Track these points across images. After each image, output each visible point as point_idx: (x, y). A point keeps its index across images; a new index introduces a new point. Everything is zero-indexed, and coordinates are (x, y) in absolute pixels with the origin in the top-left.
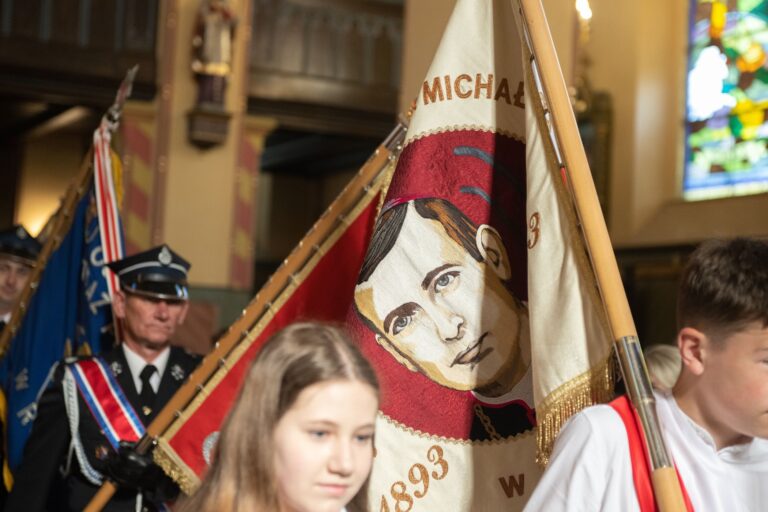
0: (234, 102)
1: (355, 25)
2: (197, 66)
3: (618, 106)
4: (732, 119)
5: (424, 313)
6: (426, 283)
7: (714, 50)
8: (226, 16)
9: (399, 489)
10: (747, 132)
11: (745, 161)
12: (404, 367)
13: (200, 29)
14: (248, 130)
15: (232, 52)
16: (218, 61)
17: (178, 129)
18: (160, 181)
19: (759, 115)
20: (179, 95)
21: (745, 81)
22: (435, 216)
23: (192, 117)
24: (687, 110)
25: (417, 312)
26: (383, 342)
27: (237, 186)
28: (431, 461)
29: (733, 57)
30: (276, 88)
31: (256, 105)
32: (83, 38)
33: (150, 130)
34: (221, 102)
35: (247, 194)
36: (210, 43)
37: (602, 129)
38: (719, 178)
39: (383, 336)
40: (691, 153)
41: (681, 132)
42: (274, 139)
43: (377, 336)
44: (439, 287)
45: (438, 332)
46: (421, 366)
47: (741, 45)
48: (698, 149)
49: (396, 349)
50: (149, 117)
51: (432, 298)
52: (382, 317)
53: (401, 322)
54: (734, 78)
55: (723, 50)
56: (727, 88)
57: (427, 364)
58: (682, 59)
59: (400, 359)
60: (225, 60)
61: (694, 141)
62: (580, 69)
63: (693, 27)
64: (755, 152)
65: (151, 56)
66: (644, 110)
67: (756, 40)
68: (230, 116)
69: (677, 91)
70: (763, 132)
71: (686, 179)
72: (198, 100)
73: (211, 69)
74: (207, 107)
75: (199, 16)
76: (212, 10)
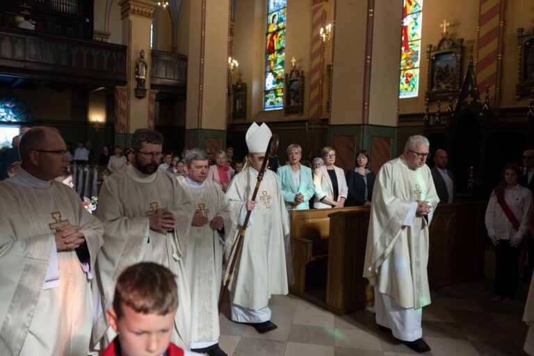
0: (147, 86)
2: (137, 77)
3: (248, 86)
4: (275, 90)
7: (271, 74)
8: (144, 63)
10: (278, 95)
11: (278, 102)
13: (137, 67)
14: (151, 93)
15: (146, 73)
16: (143, 75)
17: (132, 93)
18: (128, 107)
19: (280, 90)
20: (133, 84)
23: (136, 90)
24: (265, 88)
27: (149, 107)
29: (275, 75)
30: (158, 82)
31: (153, 86)
32: (106, 69)
33: (125, 93)
34: (144, 86)
35: (152, 110)
36: (140, 70)
38: (272, 106)
40: (266, 101)
41: (264, 94)
42: (157, 95)
47: (277, 72)
48: (268, 98)
50: (125, 90)
54: (275, 80)
56: (274, 83)
58: (264, 75)
60: (145, 75)
61: (267, 96)
62: (238, 76)
63: (266, 67)
64: (280, 99)
65: (125, 74)
66: (255, 87)
67: (280, 71)
68: (146, 90)
69: (263, 83)
70: (282, 94)
71: (265, 106)
72: (138, 86)
73: (141, 77)
74: (140, 87)
75: (137, 63)
76: (140, 61)
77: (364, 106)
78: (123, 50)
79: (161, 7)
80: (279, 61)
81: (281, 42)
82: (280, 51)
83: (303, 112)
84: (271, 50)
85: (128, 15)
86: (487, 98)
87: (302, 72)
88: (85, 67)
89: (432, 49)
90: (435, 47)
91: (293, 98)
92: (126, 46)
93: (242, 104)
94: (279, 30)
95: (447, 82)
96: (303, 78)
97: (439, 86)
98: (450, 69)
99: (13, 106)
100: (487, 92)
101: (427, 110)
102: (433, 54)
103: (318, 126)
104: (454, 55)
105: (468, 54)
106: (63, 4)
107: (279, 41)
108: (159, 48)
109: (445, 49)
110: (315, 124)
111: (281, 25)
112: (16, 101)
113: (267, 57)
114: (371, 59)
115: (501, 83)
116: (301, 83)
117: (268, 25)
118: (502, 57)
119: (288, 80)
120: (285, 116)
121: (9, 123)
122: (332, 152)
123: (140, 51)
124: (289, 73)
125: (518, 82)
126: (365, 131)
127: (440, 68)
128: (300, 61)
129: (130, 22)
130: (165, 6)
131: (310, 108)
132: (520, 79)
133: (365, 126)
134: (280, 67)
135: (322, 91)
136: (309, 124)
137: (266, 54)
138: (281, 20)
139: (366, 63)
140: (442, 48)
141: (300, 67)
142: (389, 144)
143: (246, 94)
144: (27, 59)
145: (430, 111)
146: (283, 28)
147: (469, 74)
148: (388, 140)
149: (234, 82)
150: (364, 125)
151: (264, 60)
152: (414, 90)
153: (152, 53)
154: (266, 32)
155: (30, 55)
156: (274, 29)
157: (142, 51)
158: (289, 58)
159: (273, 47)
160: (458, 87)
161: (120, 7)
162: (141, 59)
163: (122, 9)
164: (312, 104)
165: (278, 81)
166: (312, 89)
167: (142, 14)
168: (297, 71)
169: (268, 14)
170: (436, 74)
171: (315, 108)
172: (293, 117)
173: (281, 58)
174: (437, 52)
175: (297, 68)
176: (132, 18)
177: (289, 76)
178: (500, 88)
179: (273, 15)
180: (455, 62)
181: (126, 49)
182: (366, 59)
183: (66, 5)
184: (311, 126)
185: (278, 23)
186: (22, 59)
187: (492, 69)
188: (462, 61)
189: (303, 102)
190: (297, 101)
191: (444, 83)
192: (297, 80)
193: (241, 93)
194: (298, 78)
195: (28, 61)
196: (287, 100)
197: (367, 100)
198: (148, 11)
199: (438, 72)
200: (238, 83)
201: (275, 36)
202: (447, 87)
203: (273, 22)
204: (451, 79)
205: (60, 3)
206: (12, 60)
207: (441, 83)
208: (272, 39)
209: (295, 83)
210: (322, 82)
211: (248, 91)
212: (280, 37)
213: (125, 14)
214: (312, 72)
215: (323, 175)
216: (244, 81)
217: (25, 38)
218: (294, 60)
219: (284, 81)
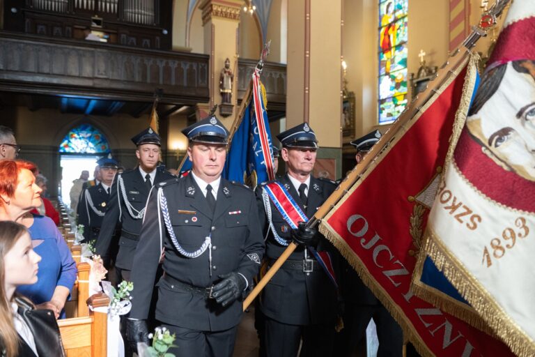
0: (234, 101)
1: (271, 74)
2: (221, 90)
3: (356, 96)
4: (394, 98)
5: (517, 134)
6: (519, 115)
7: (387, 77)
8: (230, 74)
9: (496, 243)
10: (399, 103)
11: (397, 112)
12: (501, 168)
13: (222, 79)
15: (232, 86)
16: (229, 89)
19: (402, 97)
21: (397, 86)
22: (527, 71)
23: (221, 106)
24: (379, 96)
25: (511, 133)
26: (488, 153)
28: (518, 226)
29: (393, 78)
31: (240, 102)
32: (185, 84)
33: (208, 111)
34: (230, 102)
36: (225, 83)
37: (352, 104)
38: (391, 118)
39: (487, 148)
40: (381, 110)
41: (377, 104)
43: (483, 148)
44: (528, 117)
45: (526, 146)
46: (513, 167)
47: (396, 74)
48: (384, 109)
49: (496, 157)
50: (207, 108)
51: (523, 124)
52: (488, 136)
53: (500, 140)
54: (394, 85)
55: (390, 77)
56: (392, 89)
57: (518, 166)
58: (377, 81)
59: (498, 163)
60: (231, 88)
61: (382, 106)
63: (380, 69)
64: (401, 108)
65: (207, 88)
66: (366, 97)
67: (402, 73)
68: (233, 106)
69: (376, 90)
70: (406, 101)
71: (379, 118)
72: (223, 101)
73: (226, 91)
74: (225, 103)
75: (221, 74)
76: (225, 72)
78: (205, 59)
79: (247, 13)
80: (398, 59)
81: (401, 36)
82: (399, 47)
84: (386, 47)
85: (210, 19)
87: (436, 68)
88: (161, 82)
92: (208, 56)
93: (350, 119)
94: (396, 20)
99: (89, 135)
106: (138, 14)
107: (398, 35)
108: (246, 57)
111: (399, 14)
112: (92, 130)
113: (380, 58)
117: (380, 18)
119: (415, 81)
121: (85, 155)
123: (224, 59)
124: (416, 72)
128: (432, 54)
129: (212, 26)
130: (252, 12)
134: (401, 67)
137: (379, 53)
138: (399, 7)
141: (432, 63)
143: (354, 106)
144: (96, 75)
146: (403, 18)
151: (377, 61)
153: (239, 62)
154: (378, 26)
155: (99, 71)
156: (390, 20)
157: (228, 59)
158: (413, 53)
159: (389, 44)
161: (201, 11)
162: (226, 70)
163: (203, 13)
167: (226, 16)
168: (427, 67)
169: (380, 4)
173: (399, 55)
175: (427, 64)
176: (215, 21)
179: (387, 3)
181: (208, 59)
183: (141, 14)
185: (395, 12)
186: (91, 76)
192: (427, 80)
193: (347, 105)
194: (431, 77)
195: (97, 78)
198: (233, 12)
201: (391, 29)
203: (387, 12)
205: (135, 14)
206: (79, 77)
208: (386, 33)
209: (425, 84)
211: (357, 101)
212: (399, 29)
213: (207, 18)
216: (351, 90)
217: (93, 51)
218: (422, 54)
219: (409, 83)
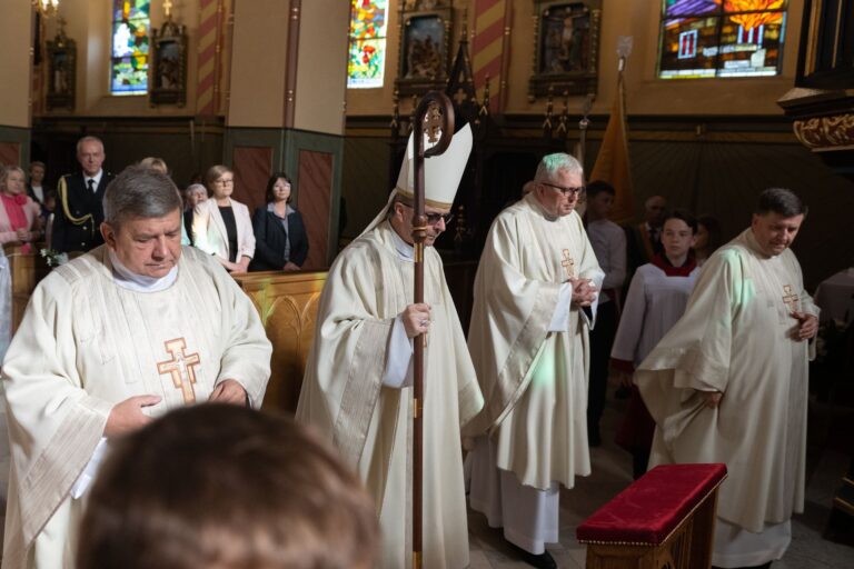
3: (79, 47)
4: (132, 59)
7: (124, 26)
10: (139, 66)
11: (138, 80)
19: (143, 59)
24: (113, 52)
29: (133, 30)
37: (71, 58)
38: (127, 87)
40: (116, 73)
41: (110, 63)
47: (137, 24)
48: (118, 72)
54: (133, 40)
55: (129, 26)
56: (130, 44)
58: (111, 27)
61: (116, 67)
62: (59, 26)
63: (115, 12)
64: (143, 76)
66: (92, 50)
67: (143, 23)
69: (108, 42)
70: (146, 67)
71: (112, 85)
77: (286, 95)
80: (140, 4)
83: (184, 101)
86: (487, 96)
87: (184, 28)
89: (406, 8)
90: (410, 6)
91: (167, 76)
93: (67, 80)
95: (429, 66)
96: (185, 38)
97: (416, 72)
98: (432, 44)
100: (487, 86)
101: (397, 110)
102: (407, 16)
103: (211, 129)
104: (439, 20)
105: (461, 22)
109: (425, 9)
110: (207, 125)
114: (299, 14)
115: (507, 72)
116: (182, 47)
118: (510, 31)
119: (157, 41)
120: (153, 107)
122: (227, 176)
124: (159, 27)
125: (532, 73)
126: (288, 141)
127: (418, 41)
128: (178, 6)
131: (198, 95)
132: (535, 69)
133: (289, 132)
134: (142, 14)
135: (221, 65)
136: (196, 125)
139: (290, 20)
140: (421, 7)
141: (180, 19)
142: (330, 164)
143: (74, 61)
145: (402, 113)
147: (460, 55)
148: (327, 157)
149: (50, 35)
150: (286, 129)
152: (377, 74)
160: (444, 75)
164: (202, 87)
165: (138, 41)
166: (202, 60)
168: (174, 25)
170: (411, 50)
171: (207, 97)
172: (167, 111)
174: (414, 14)
175: (174, 20)
177: (158, 34)
178: (507, 81)
180: (441, 34)
182: (291, 13)
184: (198, 129)
187: (495, 50)
188: (451, 33)
189: (184, 84)
190: (174, 81)
191: (425, 67)
192: (172, 42)
193: (64, 58)
194: (177, 39)
196: (156, 77)
197: (291, 86)
199: (415, 47)
200: (58, 39)
202: (428, 74)
204: (435, 60)
207: (419, 67)
209: (170, 47)
210: (221, 48)
211: (79, 55)
214: (202, 30)
215: (210, 215)
216: (70, 35)
218: (168, 5)
219: (150, 41)
